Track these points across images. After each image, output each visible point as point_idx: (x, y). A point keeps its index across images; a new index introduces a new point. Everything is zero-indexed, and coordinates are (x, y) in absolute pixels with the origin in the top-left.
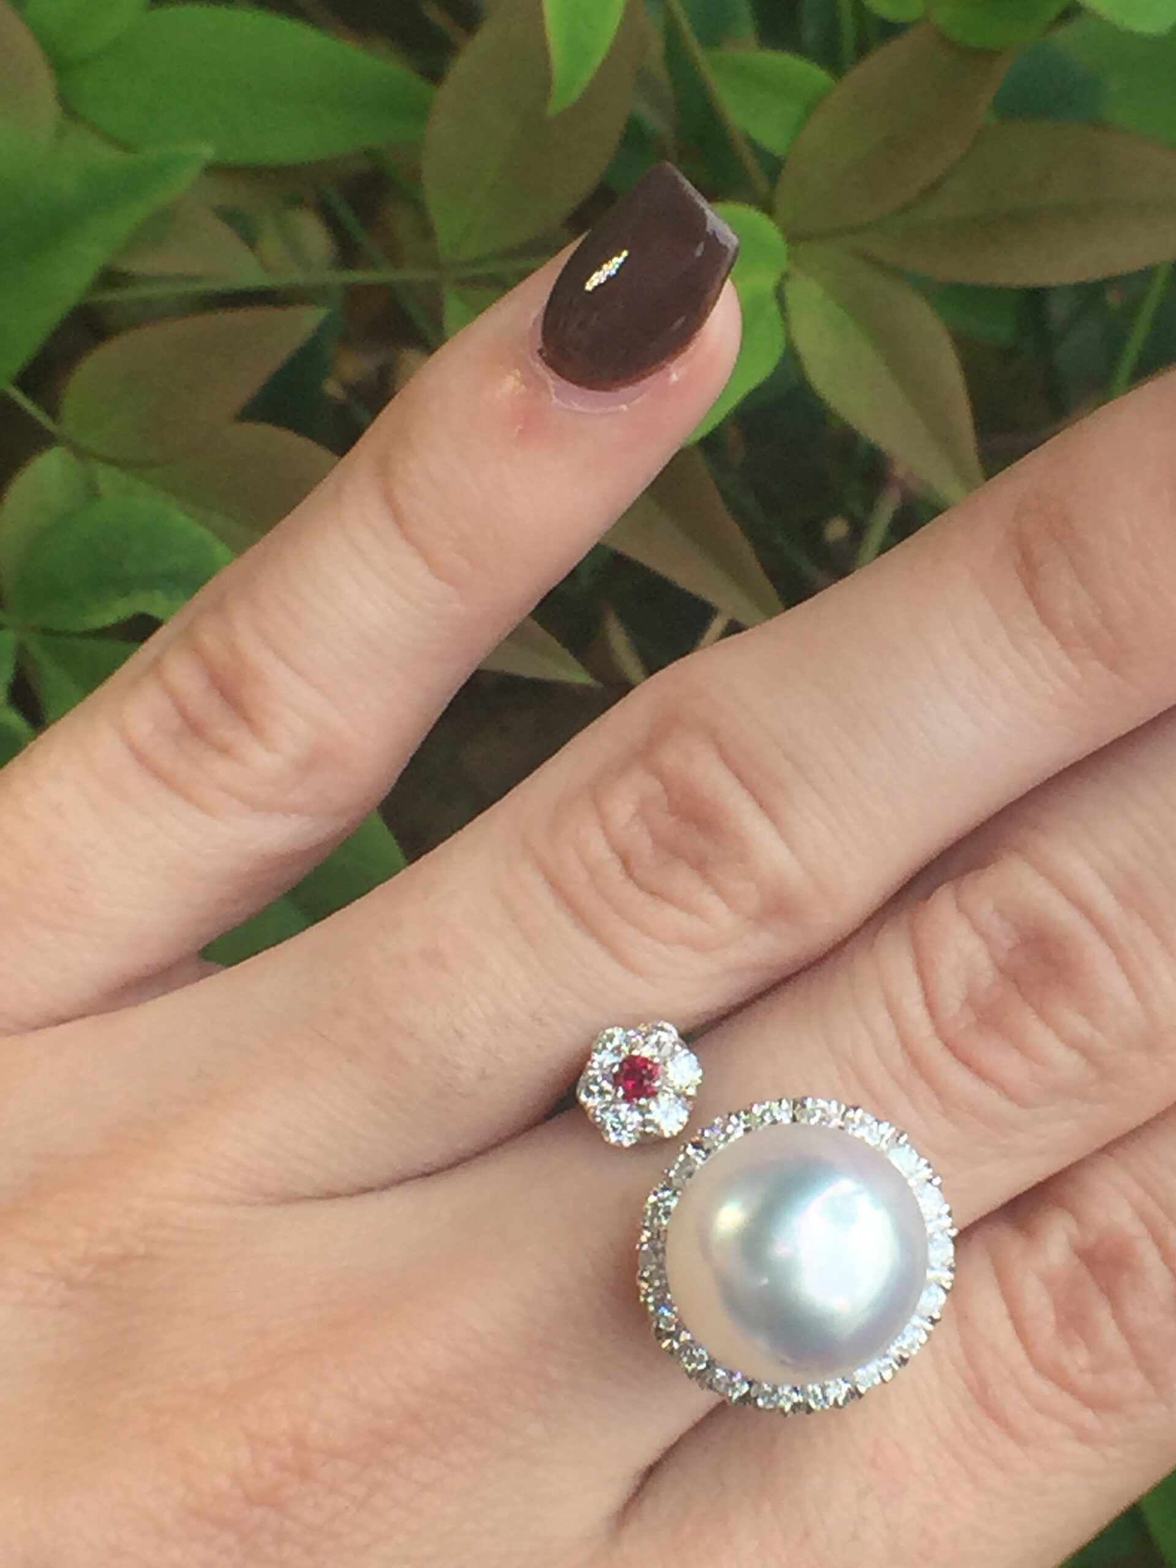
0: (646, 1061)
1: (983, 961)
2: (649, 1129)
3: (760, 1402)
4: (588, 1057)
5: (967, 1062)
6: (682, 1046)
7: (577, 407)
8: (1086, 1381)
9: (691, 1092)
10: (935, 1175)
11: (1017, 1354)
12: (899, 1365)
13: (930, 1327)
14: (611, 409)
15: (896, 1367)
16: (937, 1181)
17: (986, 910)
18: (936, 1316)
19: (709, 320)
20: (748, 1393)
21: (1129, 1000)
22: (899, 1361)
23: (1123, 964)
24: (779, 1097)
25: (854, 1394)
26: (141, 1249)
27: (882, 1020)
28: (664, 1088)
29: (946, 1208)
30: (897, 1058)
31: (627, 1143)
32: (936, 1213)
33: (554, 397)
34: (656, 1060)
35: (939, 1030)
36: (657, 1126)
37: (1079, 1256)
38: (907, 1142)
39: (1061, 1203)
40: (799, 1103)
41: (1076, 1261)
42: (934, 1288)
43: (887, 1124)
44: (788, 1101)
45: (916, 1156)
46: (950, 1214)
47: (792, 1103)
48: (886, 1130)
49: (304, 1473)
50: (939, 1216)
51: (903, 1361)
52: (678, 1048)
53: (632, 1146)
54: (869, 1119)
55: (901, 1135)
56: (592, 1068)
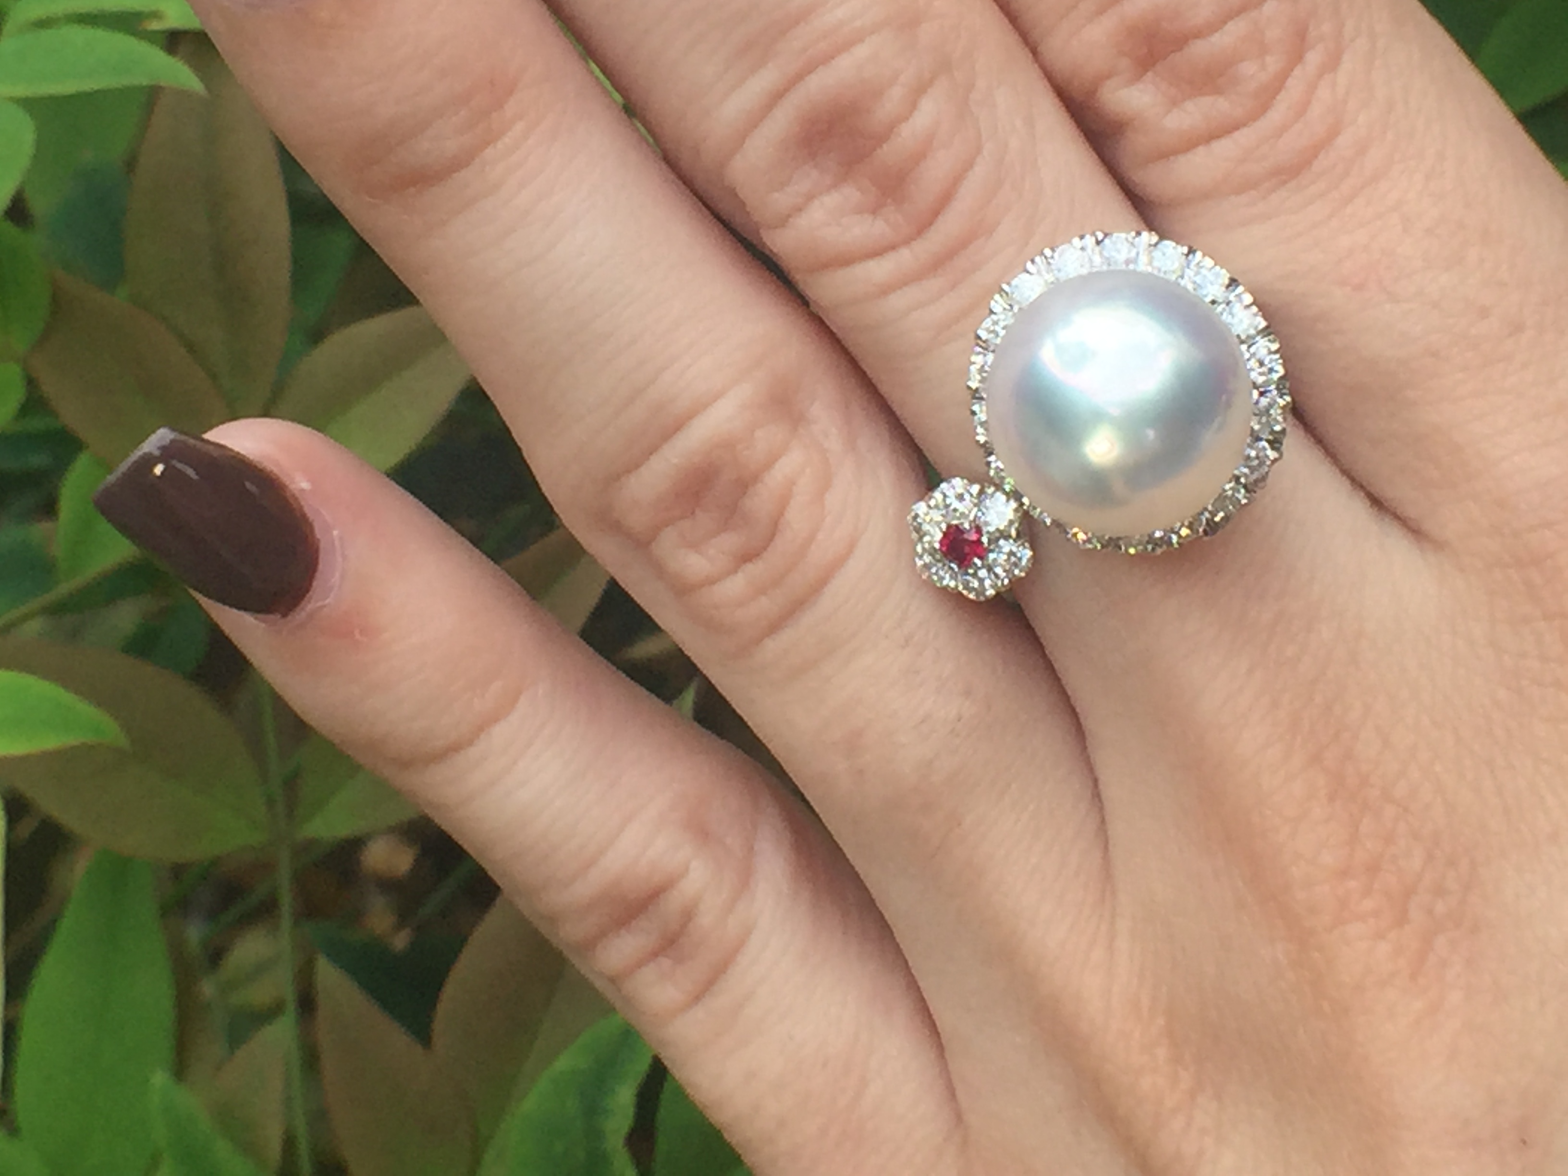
0: (945, 534)
1: (831, 200)
2: (1013, 533)
3: (1278, 428)
4: (945, 589)
5: (935, 213)
6: (930, 498)
7: (337, 575)
8: (1273, 63)
9: (975, 489)
10: (1042, 254)
11: (1244, 137)
12: (1237, 286)
13: (1199, 254)
14: (337, 543)
15: (1240, 289)
16: (1048, 252)
17: (781, 200)
18: (1185, 250)
19: (242, 452)
20: (1268, 441)
21: (861, 51)
22: (1231, 288)
23: (827, 58)
24: (969, 413)
25: (1265, 332)
26: (1161, 1021)
27: (898, 301)
28: (971, 518)
29: (1076, 241)
30: (933, 284)
31: (1028, 553)
32: (1080, 252)
33: (327, 601)
34: (944, 527)
35: (907, 241)
36: (1011, 522)
37: (1146, 71)
38: (1009, 284)
39: (1092, 93)
40: (975, 395)
41: (1150, 74)
42: (1157, 254)
43: (992, 303)
44: (973, 404)
45: (1024, 276)
46: (1082, 237)
47: (974, 401)
48: (998, 303)
49: (1373, 869)
50: (1083, 249)
51: (1233, 282)
52: (932, 503)
53: (1032, 548)
54: (988, 323)
55: (1003, 290)
56: (957, 586)
